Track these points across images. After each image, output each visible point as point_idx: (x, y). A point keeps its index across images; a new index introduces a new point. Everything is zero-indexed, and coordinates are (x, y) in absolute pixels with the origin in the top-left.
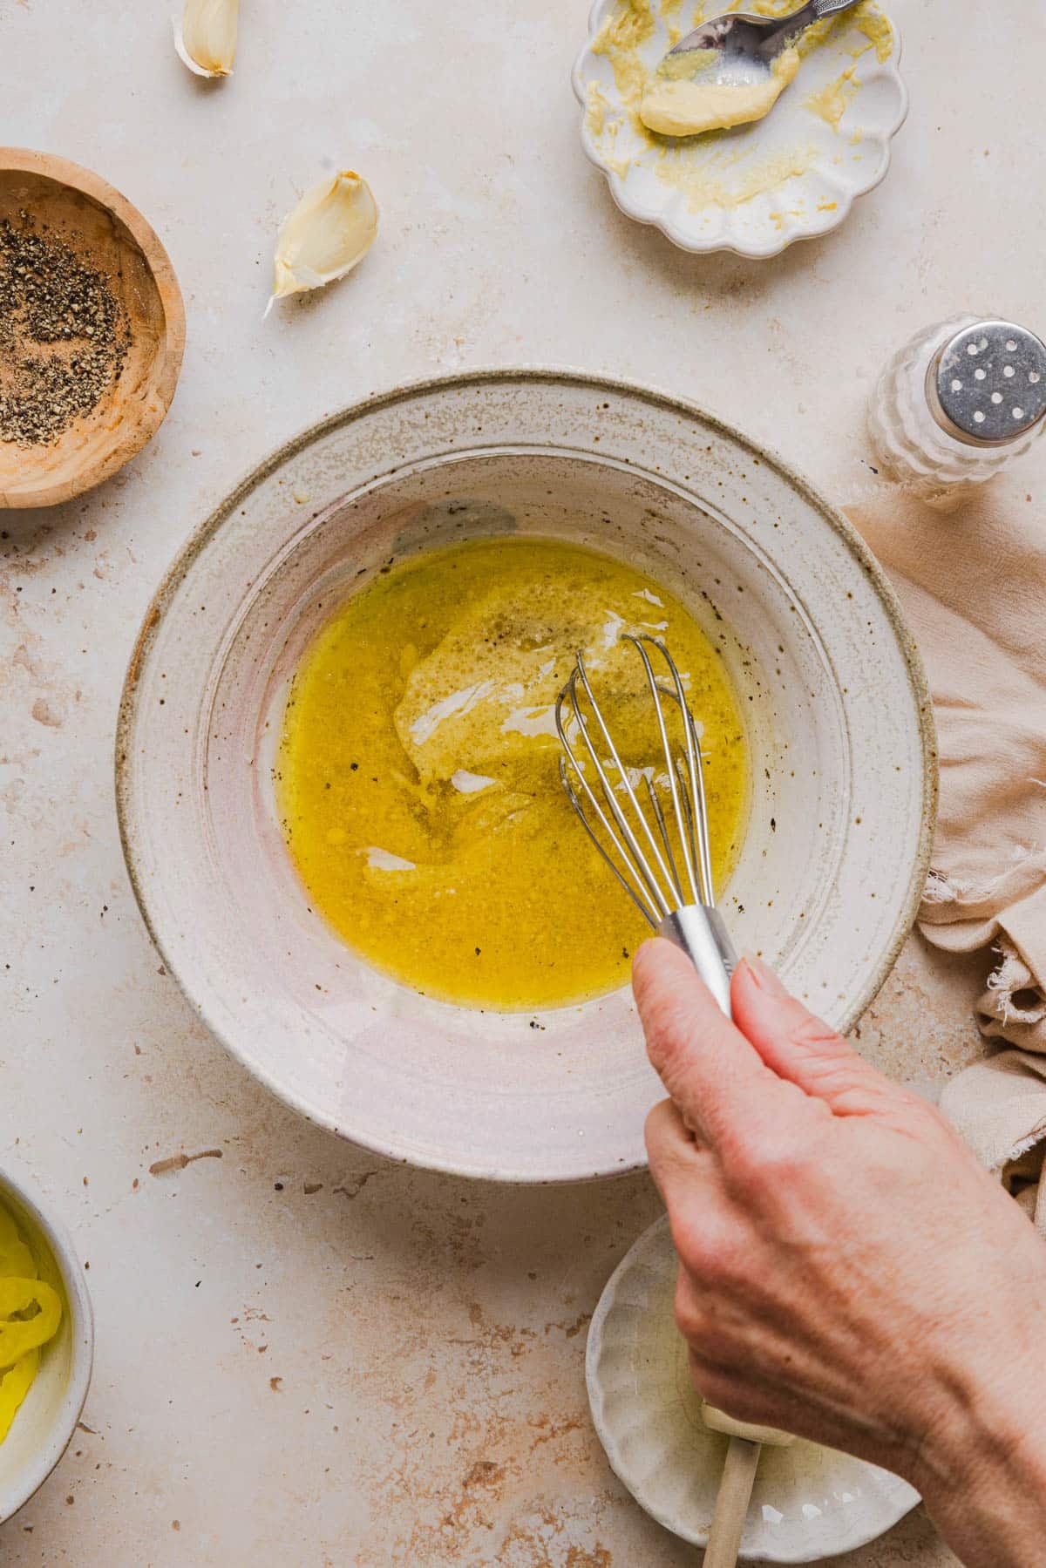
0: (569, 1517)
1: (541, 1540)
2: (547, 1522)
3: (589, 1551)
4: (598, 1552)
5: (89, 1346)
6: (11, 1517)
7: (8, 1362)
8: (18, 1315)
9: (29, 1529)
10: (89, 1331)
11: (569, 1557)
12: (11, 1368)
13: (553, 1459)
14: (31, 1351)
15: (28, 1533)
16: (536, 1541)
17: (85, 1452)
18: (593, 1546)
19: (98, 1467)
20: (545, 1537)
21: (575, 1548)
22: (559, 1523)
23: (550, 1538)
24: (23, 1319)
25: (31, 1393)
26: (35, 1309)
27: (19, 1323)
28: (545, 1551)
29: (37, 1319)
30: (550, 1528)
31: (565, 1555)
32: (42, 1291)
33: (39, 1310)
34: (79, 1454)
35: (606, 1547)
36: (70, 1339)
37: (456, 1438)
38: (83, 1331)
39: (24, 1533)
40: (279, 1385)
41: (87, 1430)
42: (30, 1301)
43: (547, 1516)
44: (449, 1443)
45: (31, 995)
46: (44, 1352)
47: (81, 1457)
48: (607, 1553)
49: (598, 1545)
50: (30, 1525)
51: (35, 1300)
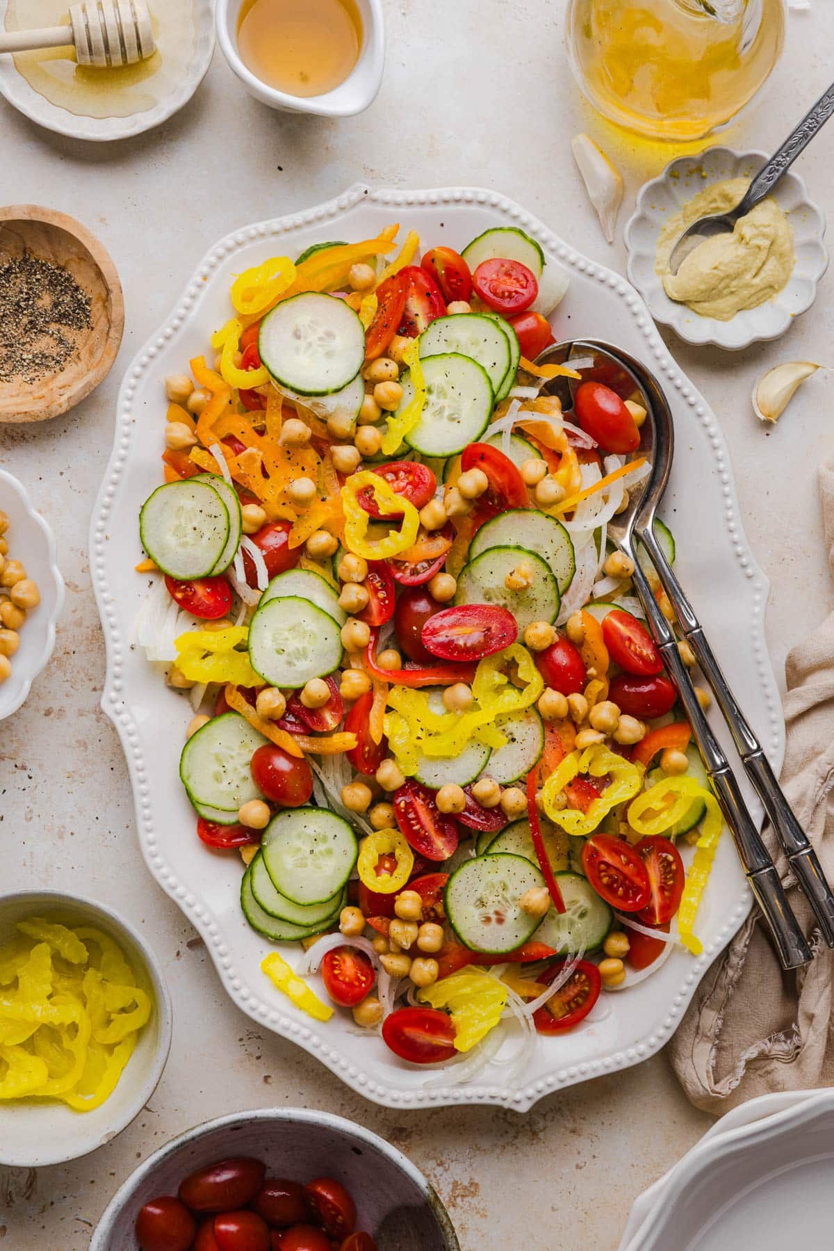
0: (452, 1161)
1: (435, 1176)
2: (439, 1165)
3: (466, 1183)
4: (472, 1184)
5: (170, 1025)
6: (120, 1133)
7: (117, 1040)
8: (123, 1010)
9: (113, 1174)
10: (169, 1016)
11: (453, 1187)
12: (119, 1043)
13: (442, 1124)
14: (132, 1032)
15: (112, 1177)
16: (432, 1176)
17: (148, 1124)
18: (468, 1180)
19: (156, 1134)
20: (438, 1175)
21: (457, 1182)
22: (447, 1165)
23: (441, 1175)
24: (127, 1013)
25: (130, 1061)
26: (135, 1006)
27: (124, 1015)
28: (438, 1184)
29: (135, 1012)
30: (441, 1169)
31: (451, 1186)
32: (139, 995)
33: (137, 1006)
34: (143, 1126)
35: (476, 1181)
36: (157, 1024)
37: (380, 1112)
38: (166, 1016)
39: (109, 1176)
40: (269, 1080)
41: (149, 1110)
42: (131, 1001)
43: (439, 1162)
44: (376, 1116)
45: (112, 836)
46: (140, 1033)
47: (145, 1128)
48: (477, 1184)
49: (471, 1179)
50: (113, 1171)
51: (134, 1000)
